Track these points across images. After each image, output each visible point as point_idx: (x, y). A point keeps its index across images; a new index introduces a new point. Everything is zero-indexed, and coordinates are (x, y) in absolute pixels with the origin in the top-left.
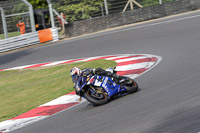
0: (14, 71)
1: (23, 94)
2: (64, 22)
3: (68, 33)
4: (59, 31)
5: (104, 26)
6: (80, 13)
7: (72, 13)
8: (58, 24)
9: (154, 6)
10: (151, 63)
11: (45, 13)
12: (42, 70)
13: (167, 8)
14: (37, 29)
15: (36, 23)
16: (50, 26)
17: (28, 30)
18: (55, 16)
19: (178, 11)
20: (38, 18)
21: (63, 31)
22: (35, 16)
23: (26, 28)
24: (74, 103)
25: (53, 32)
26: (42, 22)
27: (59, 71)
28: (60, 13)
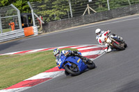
0: (7, 56)
1: (13, 72)
2: (42, 22)
3: (45, 30)
4: (38, 28)
5: (70, 25)
6: (53, 16)
7: (47, 16)
8: (37, 24)
9: (105, 12)
10: (102, 51)
11: (28, 16)
12: (26, 56)
13: (114, 13)
14: (23, 27)
15: (22, 23)
16: (32, 25)
17: (17, 28)
18: (36, 18)
19: (121, 15)
20: (24, 19)
21: (41, 29)
22: (22, 18)
23: (15, 26)
24: (49, 78)
25: (35, 29)
26: (27, 22)
27: (38, 56)
28: (39, 16)
